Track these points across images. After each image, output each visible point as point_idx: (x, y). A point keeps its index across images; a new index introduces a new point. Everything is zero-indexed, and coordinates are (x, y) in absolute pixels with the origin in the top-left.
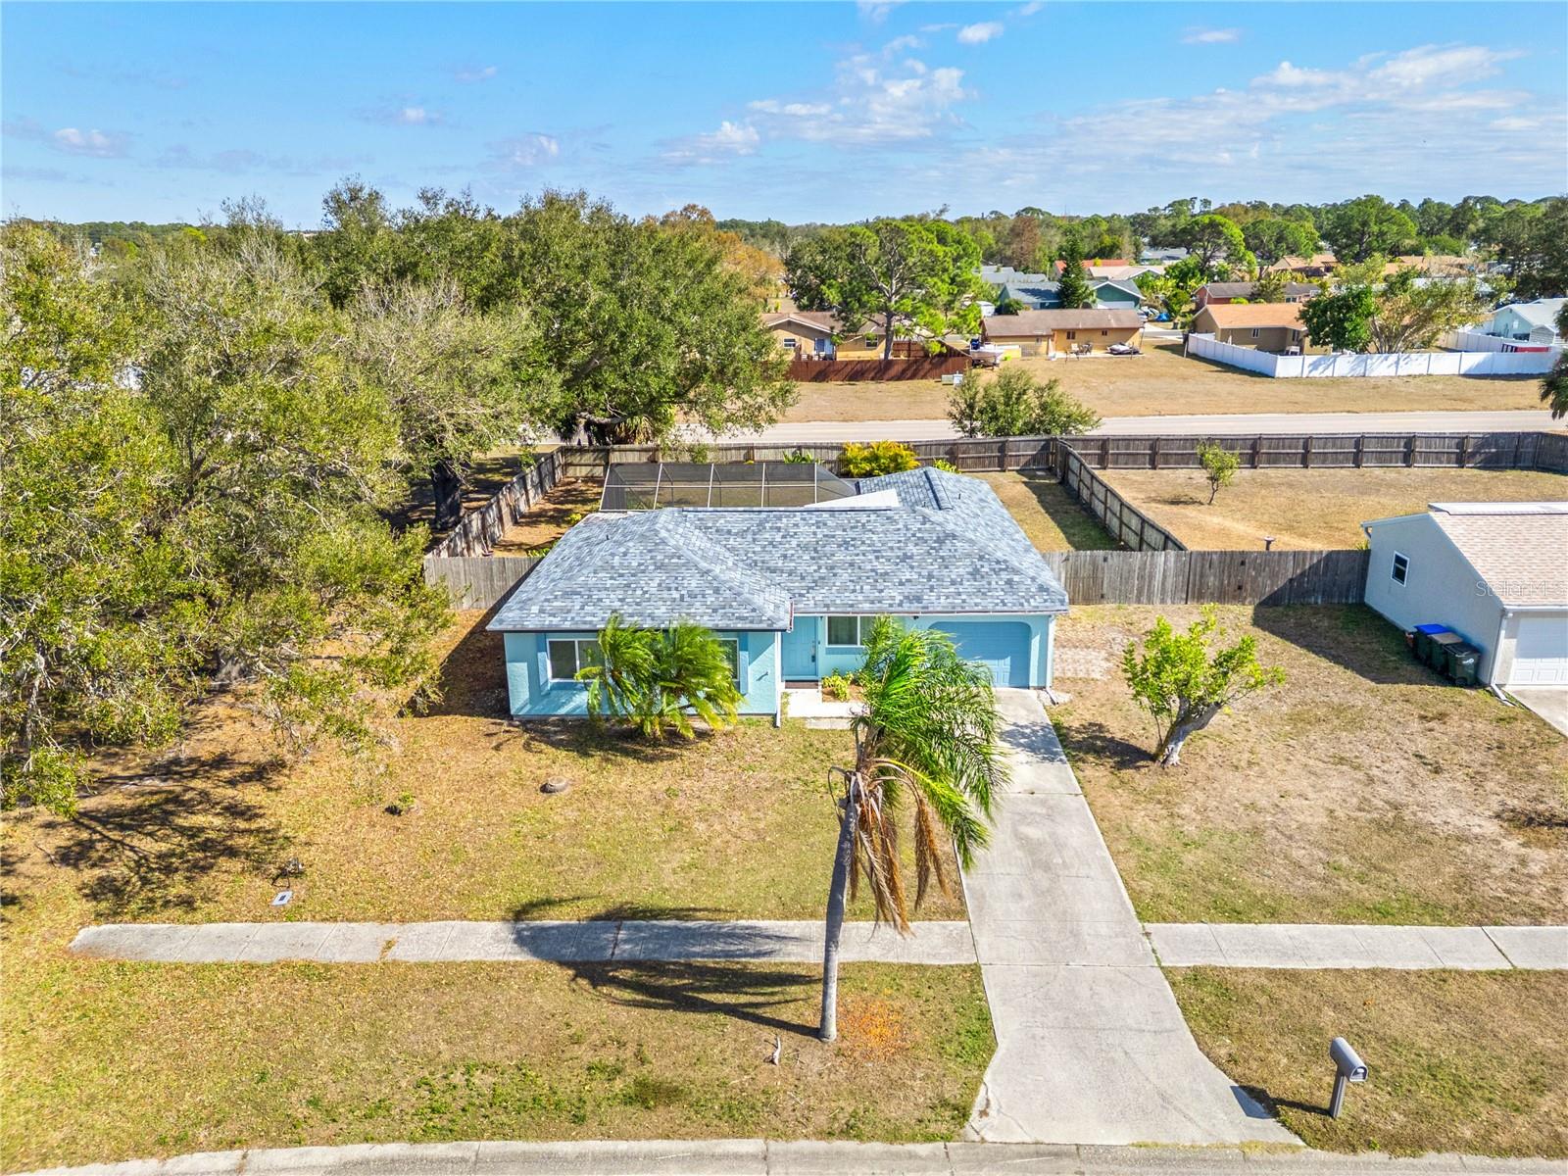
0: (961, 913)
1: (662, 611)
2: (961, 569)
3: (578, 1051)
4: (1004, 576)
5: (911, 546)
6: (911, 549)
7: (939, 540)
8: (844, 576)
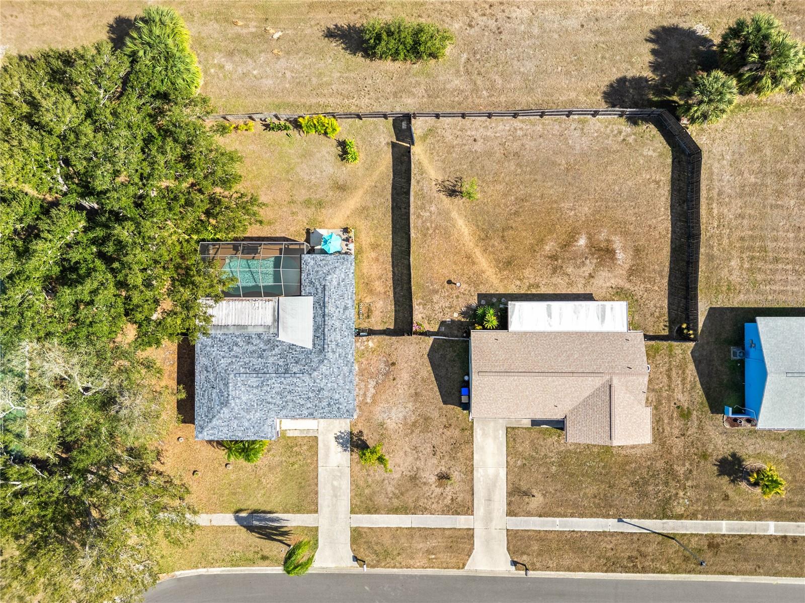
0: (316, 512)
1: (240, 434)
2: (324, 404)
3: (251, 548)
4: (337, 405)
5: (310, 394)
6: (311, 395)
7: (319, 391)
8: (291, 405)
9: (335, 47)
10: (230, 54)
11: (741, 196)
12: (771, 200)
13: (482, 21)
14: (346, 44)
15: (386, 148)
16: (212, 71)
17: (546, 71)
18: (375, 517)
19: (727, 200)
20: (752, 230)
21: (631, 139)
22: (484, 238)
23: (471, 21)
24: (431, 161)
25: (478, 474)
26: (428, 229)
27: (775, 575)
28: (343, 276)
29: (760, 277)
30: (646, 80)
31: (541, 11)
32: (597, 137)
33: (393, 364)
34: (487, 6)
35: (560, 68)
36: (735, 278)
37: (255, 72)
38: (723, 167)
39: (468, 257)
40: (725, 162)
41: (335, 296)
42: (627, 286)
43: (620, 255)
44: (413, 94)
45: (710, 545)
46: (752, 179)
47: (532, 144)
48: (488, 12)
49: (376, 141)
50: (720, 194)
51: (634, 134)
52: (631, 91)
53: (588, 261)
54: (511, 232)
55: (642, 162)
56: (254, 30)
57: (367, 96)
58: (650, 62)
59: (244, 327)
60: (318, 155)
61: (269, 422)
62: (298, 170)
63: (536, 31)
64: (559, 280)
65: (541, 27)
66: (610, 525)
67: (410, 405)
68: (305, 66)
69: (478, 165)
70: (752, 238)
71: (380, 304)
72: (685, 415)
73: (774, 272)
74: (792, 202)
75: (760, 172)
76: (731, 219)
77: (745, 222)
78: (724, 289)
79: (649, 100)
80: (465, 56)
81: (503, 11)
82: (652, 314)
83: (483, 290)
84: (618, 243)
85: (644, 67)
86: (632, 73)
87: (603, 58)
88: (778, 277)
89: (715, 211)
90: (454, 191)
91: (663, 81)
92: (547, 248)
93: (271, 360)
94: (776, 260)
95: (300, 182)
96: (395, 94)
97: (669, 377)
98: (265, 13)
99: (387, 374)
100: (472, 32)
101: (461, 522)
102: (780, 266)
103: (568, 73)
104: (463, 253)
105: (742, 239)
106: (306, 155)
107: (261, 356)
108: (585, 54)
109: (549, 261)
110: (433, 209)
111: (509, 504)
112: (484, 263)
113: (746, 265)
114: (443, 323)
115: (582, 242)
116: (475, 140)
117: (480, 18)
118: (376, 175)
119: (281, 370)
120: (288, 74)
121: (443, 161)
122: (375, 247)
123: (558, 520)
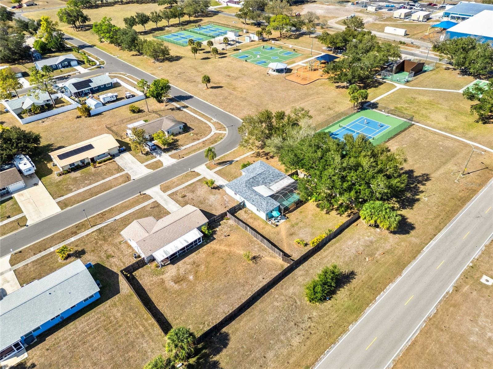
0: (214, 172)
9: (345, 270)
10: (371, 242)
11: (132, 342)
12: (114, 352)
13: (308, 324)
14: (344, 275)
15: (291, 253)
16: (369, 234)
17: (262, 322)
18: (197, 180)
19: (138, 336)
20: (118, 333)
21: (201, 326)
22: (230, 255)
23: (311, 320)
24: (272, 261)
25: (174, 202)
26: (251, 243)
27: (44, 240)
28: (263, 206)
29: (103, 318)
30: (215, 355)
31: (289, 350)
32: (217, 316)
33: (225, 207)
34: (312, 332)
35: (257, 327)
36: (115, 310)
37: (357, 242)
38: (149, 348)
39: (229, 246)
40: (149, 350)
41: (259, 200)
42: (161, 277)
43: (172, 284)
44: (302, 276)
45: (76, 232)
46: (130, 354)
47: (241, 294)
48: (309, 330)
49: (296, 253)
50: (143, 336)
51: (201, 329)
52: (218, 346)
53: (184, 273)
54: (222, 262)
55: (190, 321)
56: (376, 256)
57: (316, 264)
58: (220, 363)
59: (276, 183)
60: (309, 237)
61: (246, 172)
62: (310, 229)
63: (282, 337)
64: (190, 261)
65: (282, 342)
66: (117, 217)
67: (210, 203)
68: (346, 255)
69: (254, 272)
70: (116, 330)
71: (245, 217)
72: (108, 257)
73: (96, 325)
74: (103, 359)
75: (128, 360)
76: (131, 330)
77: (123, 333)
78: (117, 303)
79: (206, 348)
80: (299, 303)
81: (304, 336)
82: (144, 275)
83: (215, 241)
84: (176, 287)
85: (221, 359)
86: (224, 352)
87: (242, 348)
88: (93, 324)
89: (141, 327)
90: (254, 259)
91: (206, 361)
92: (203, 267)
93: (260, 179)
94: (98, 330)
95: (305, 227)
96: (307, 271)
97: (123, 262)
98: (380, 264)
99: (225, 204)
100: (307, 316)
101: (169, 192)
102: (95, 329)
103: (252, 329)
104: (233, 245)
105: (120, 326)
106: (313, 234)
107: (264, 178)
108: (252, 343)
109: (199, 263)
110: (256, 249)
111: (158, 203)
112: (223, 248)
113: (112, 318)
114: (220, 225)
115: (191, 278)
116: (264, 278)
117: (309, 325)
118: (285, 244)
119: (255, 178)
120: (347, 249)
121: (268, 264)
122: (263, 228)
123: (138, 208)
